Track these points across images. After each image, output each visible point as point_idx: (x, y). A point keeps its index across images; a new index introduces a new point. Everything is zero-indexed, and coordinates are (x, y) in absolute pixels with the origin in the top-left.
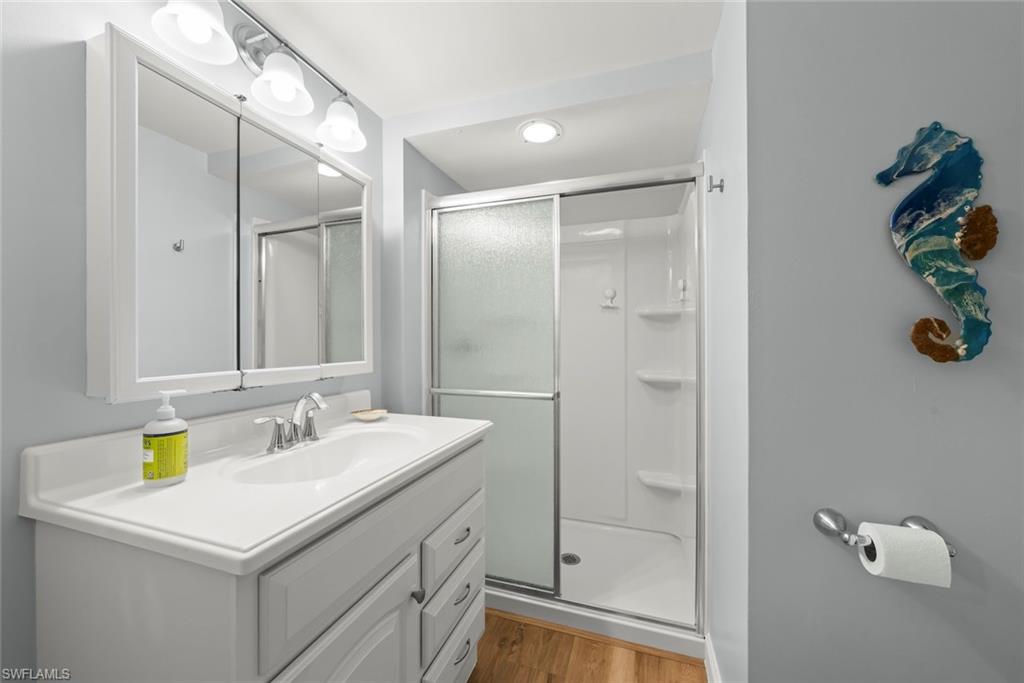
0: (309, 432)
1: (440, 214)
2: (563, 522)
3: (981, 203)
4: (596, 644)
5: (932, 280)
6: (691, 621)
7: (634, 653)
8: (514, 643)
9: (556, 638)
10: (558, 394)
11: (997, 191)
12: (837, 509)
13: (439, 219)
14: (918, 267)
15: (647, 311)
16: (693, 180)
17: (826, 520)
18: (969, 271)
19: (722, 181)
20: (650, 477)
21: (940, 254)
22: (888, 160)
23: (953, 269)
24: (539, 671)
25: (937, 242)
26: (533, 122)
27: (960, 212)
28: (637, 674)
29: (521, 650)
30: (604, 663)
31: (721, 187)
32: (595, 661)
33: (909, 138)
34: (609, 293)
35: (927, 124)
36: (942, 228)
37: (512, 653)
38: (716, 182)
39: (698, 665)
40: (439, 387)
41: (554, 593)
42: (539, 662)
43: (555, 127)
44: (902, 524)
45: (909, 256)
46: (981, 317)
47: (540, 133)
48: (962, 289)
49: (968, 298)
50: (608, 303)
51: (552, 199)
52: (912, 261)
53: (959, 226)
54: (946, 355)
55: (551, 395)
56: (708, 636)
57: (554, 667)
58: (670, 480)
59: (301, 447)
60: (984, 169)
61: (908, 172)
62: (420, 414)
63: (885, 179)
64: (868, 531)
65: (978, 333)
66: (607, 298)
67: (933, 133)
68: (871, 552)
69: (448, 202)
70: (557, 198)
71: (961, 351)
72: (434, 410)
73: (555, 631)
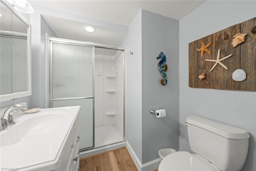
0: (11, 121)
2: (95, 129)
3: (166, 64)
4: (105, 154)
5: (162, 74)
6: (122, 140)
7: (113, 152)
8: (84, 165)
10: (94, 96)
11: (167, 62)
12: (153, 109)
13: (53, 44)
14: (161, 72)
15: (108, 76)
16: (123, 50)
17: (152, 111)
18: (165, 73)
19: (132, 53)
20: (109, 113)
21: (163, 70)
23: (164, 73)
24: (94, 168)
25: (162, 69)
26: (89, 26)
27: (164, 65)
28: (115, 155)
29: (87, 165)
30: (108, 157)
31: (132, 54)
32: (106, 158)
33: (160, 53)
34: (99, 71)
35: (161, 52)
36: (163, 67)
37: (85, 168)
38: (131, 53)
39: (125, 148)
40: (52, 99)
41: (93, 147)
42: (93, 166)
43: (94, 29)
45: (160, 70)
46: (166, 79)
47: (90, 29)
48: (165, 76)
49: (165, 77)
50: (99, 74)
51: (93, 47)
53: (164, 67)
54: (164, 84)
56: (127, 141)
57: (97, 165)
58: (113, 113)
60: (166, 59)
61: (160, 58)
62: (45, 108)
63: (158, 58)
64: (157, 111)
65: (166, 81)
66: (99, 73)
67: (162, 53)
68: (158, 114)
69: (53, 39)
70: (94, 47)
71: (165, 84)
72: (51, 106)
73: (94, 157)
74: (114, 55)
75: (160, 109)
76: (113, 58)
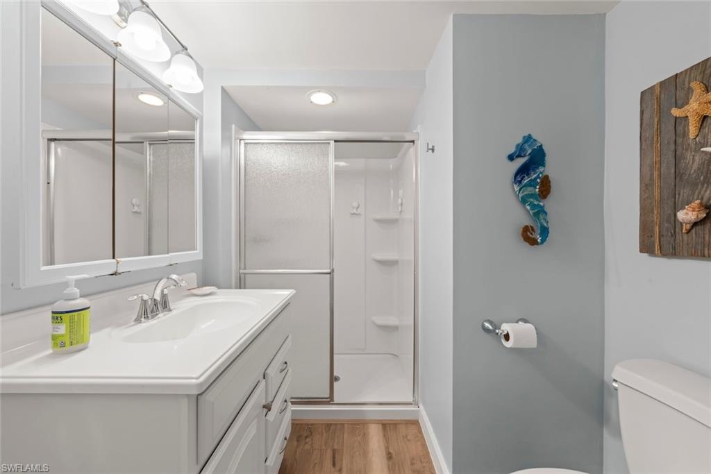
1: (245, 143)
2: (335, 356)
3: (545, 174)
4: (358, 426)
5: (528, 208)
6: (410, 400)
7: (380, 425)
8: (306, 437)
9: (332, 427)
10: (333, 270)
11: (551, 168)
12: (491, 319)
13: (245, 146)
14: (523, 201)
15: (378, 217)
16: (413, 142)
17: (487, 325)
18: (541, 204)
19: (433, 147)
20: (380, 320)
21: (531, 196)
22: (512, 150)
23: (536, 203)
24: (326, 450)
25: (529, 190)
26: (319, 91)
27: (538, 177)
28: (385, 436)
29: (312, 440)
30: (365, 436)
31: (433, 150)
32: (359, 435)
33: (520, 140)
34: (355, 204)
35: (526, 135)
36: (532, 184)
37: (306, 443)
38: (430, 147)
39: (415, 423)
40: (245, 269)
41: (330, 400)
42: (326, 444)
43: (333, 97)
44: (517, 322)
45: (520, 195)
46: (545, 225)
47: (322, 99)
48: (539, 212)
49: (541, 217)
50: (355, 211)
51: (329, 143)
52: (522, 198)
53: (537, 183)
54: (533, 242)
55: (329, 271)
56: (421, 406)
57: (336, 444)
58: (392, 321)
59: (162, 317)
60: (546, 158)
61: (519, 156)
62: (231, 288)
63: (511, 158)
64: (506, 327)
65: (545, 231)
66: (354, 208)
67: (528, 139)
68: (507, 337)
69: (249, 136)
70: (332, 143)
71: (539, 241)
72: (241, 284)
73: (331, 424)
74: (396, 157)
75: (520, 323)
76: (391, 164)
